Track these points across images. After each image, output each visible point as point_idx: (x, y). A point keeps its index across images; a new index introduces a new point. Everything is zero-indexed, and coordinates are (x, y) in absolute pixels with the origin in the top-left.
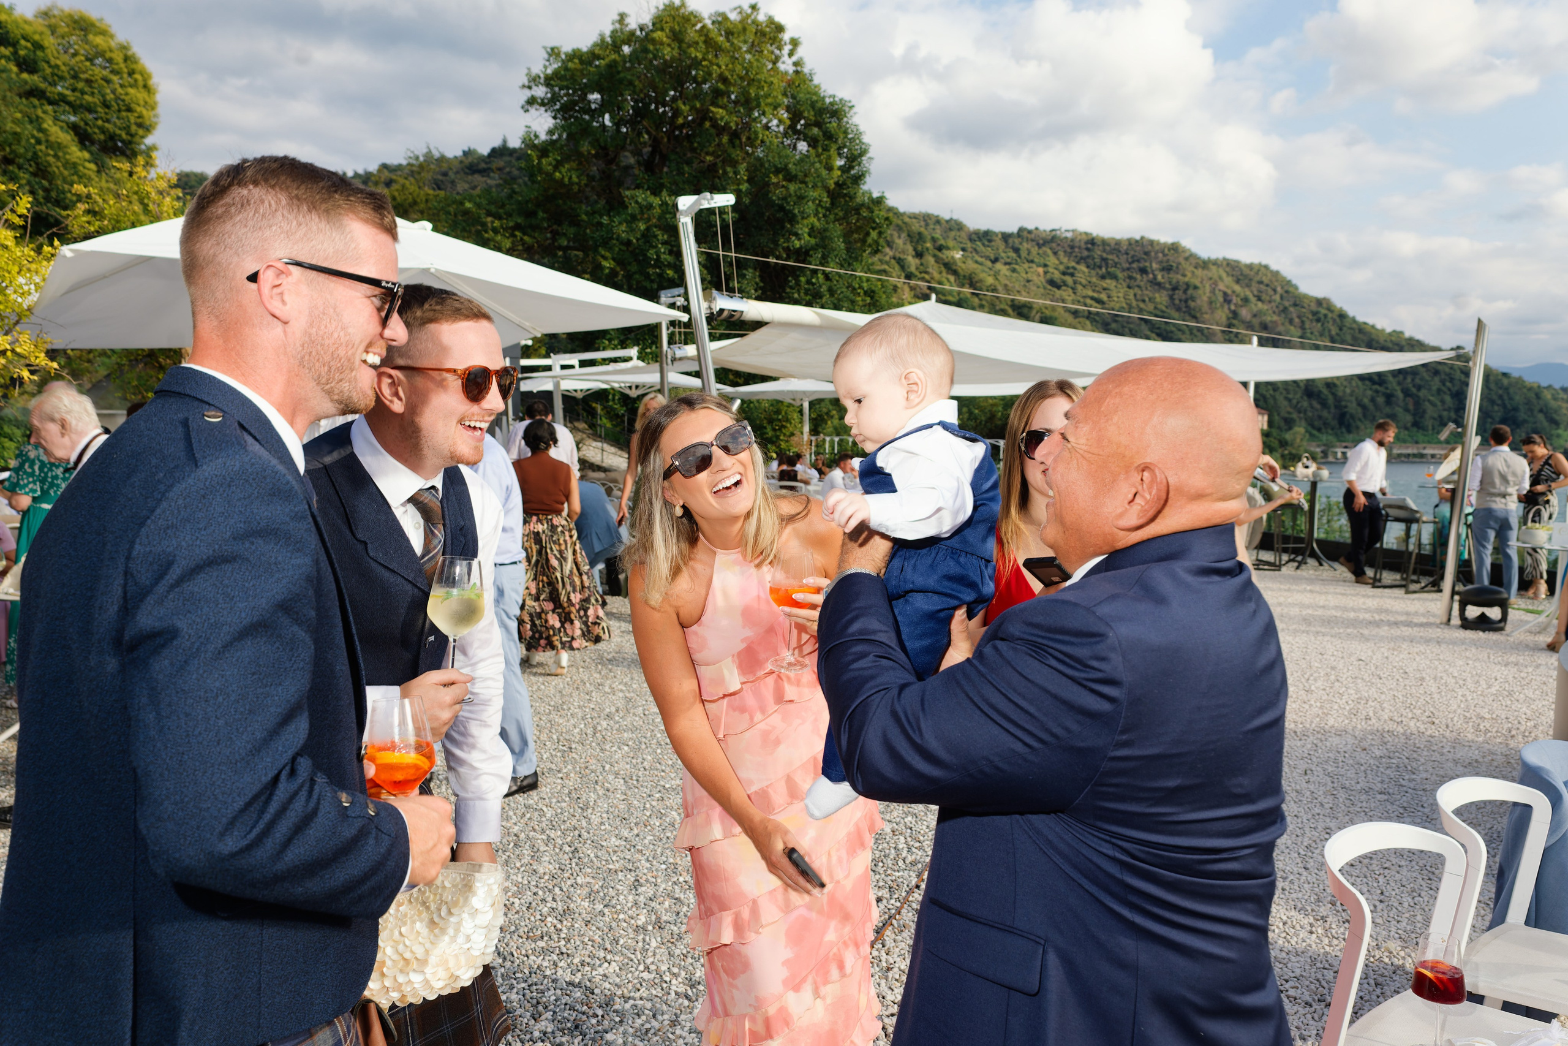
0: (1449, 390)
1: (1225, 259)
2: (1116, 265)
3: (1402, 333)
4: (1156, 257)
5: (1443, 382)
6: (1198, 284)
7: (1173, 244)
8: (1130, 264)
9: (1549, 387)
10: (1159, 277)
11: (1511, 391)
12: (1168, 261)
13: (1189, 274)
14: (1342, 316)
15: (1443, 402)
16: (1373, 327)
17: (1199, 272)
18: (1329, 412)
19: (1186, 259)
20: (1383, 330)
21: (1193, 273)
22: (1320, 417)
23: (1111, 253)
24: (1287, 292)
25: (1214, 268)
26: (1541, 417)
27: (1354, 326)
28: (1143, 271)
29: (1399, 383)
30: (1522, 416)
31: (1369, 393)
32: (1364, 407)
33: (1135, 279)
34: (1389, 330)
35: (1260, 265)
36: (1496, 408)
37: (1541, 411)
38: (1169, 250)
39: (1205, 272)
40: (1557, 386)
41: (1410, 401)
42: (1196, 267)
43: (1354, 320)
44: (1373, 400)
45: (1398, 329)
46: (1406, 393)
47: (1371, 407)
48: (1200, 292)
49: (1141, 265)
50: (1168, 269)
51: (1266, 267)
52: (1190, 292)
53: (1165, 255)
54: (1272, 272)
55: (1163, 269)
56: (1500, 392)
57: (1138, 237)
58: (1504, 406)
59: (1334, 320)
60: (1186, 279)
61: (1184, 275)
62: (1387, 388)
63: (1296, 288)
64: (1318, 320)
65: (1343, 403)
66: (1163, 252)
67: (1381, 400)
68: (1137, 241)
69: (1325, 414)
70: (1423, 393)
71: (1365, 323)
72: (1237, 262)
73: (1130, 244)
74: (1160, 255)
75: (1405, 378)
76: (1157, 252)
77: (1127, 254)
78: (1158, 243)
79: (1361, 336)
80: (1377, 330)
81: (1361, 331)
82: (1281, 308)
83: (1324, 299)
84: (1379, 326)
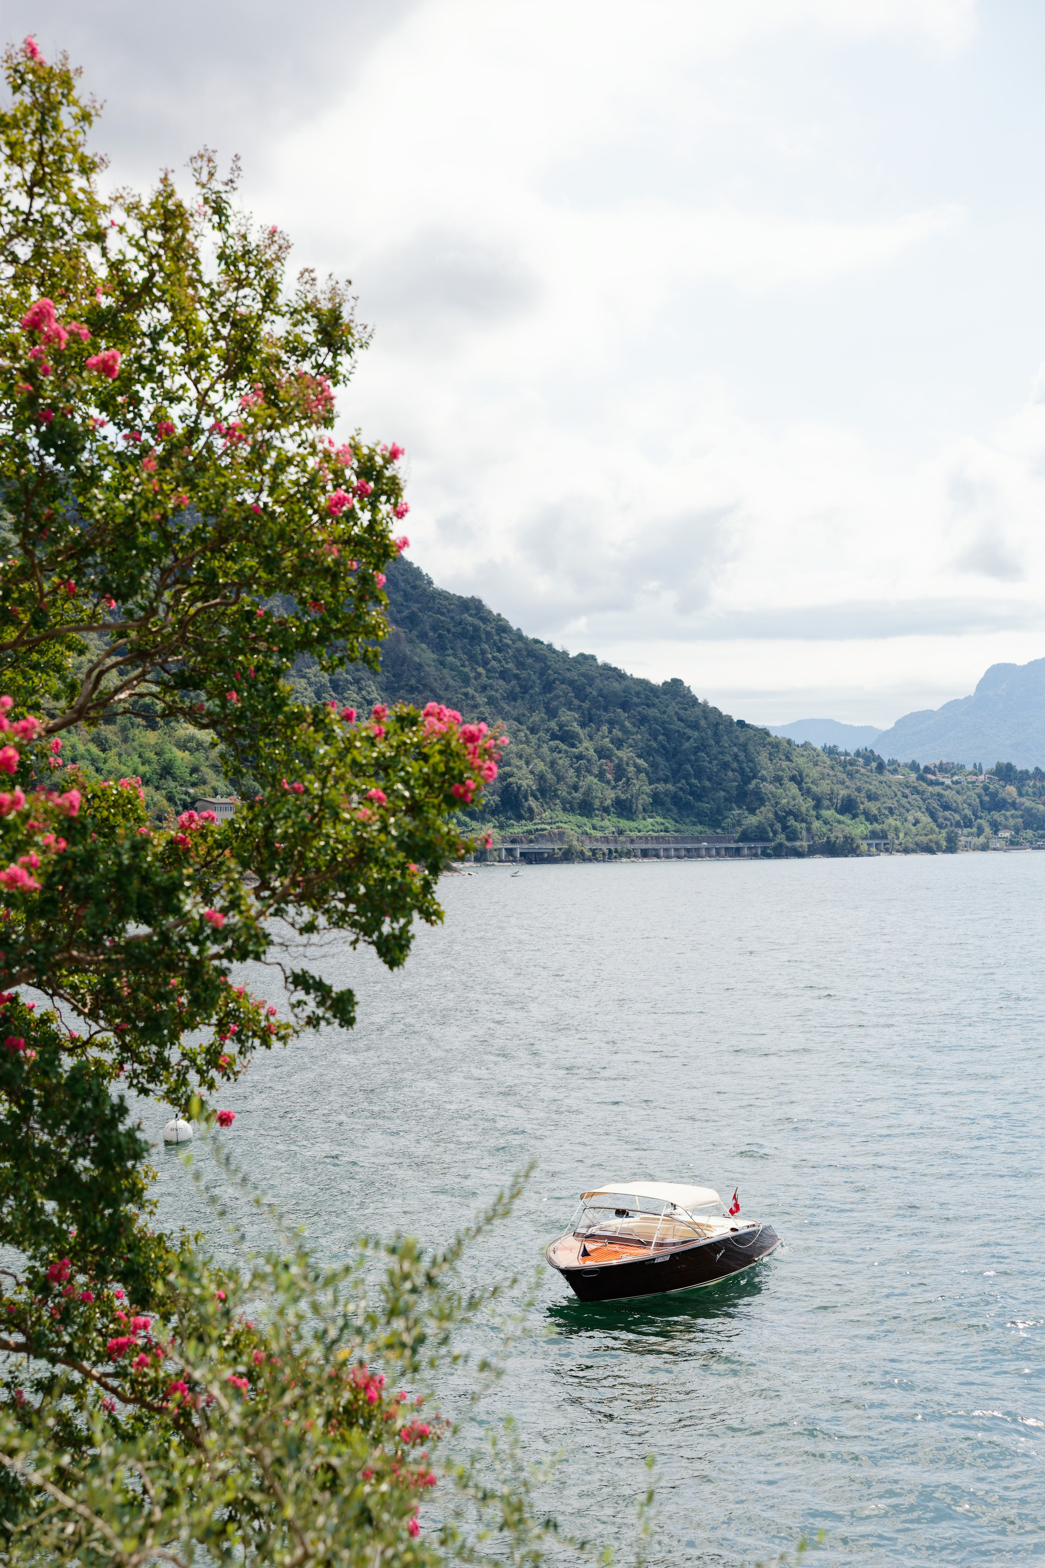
0: (664, 748)
3: (593, 658)
5: (654, 735)
9: (806, 746)
11: (751, 748)
14: (502, 627)
15: (654, 765)
16: (550, 646)
20: (565, 653)
24: (414, 587)
26: (794, 789)
27: (519, 644)
29: (591, 738)
30: (767, 788)
32: (541, 777)
36: (730, 773)
37: (793, 779)
40: (818, 745)
41: (608, 766)
43: (519, 636)
44: (552, 764)
45: (587, 652)
46: (602, 753)
47: (548, 775)
56: (735, 750)
58: (742, 771)
59: (488, 634)
63: (430, 583)
64: (463, 635)
65: (506, 769)
67: (564, 763)
70: (624, 754)
71: (537, 641)
79: (530, 661)
80: (554, 651)
81: (531, 654)
82: (406, 613)
83: (473, 599)
84: (558, 647)
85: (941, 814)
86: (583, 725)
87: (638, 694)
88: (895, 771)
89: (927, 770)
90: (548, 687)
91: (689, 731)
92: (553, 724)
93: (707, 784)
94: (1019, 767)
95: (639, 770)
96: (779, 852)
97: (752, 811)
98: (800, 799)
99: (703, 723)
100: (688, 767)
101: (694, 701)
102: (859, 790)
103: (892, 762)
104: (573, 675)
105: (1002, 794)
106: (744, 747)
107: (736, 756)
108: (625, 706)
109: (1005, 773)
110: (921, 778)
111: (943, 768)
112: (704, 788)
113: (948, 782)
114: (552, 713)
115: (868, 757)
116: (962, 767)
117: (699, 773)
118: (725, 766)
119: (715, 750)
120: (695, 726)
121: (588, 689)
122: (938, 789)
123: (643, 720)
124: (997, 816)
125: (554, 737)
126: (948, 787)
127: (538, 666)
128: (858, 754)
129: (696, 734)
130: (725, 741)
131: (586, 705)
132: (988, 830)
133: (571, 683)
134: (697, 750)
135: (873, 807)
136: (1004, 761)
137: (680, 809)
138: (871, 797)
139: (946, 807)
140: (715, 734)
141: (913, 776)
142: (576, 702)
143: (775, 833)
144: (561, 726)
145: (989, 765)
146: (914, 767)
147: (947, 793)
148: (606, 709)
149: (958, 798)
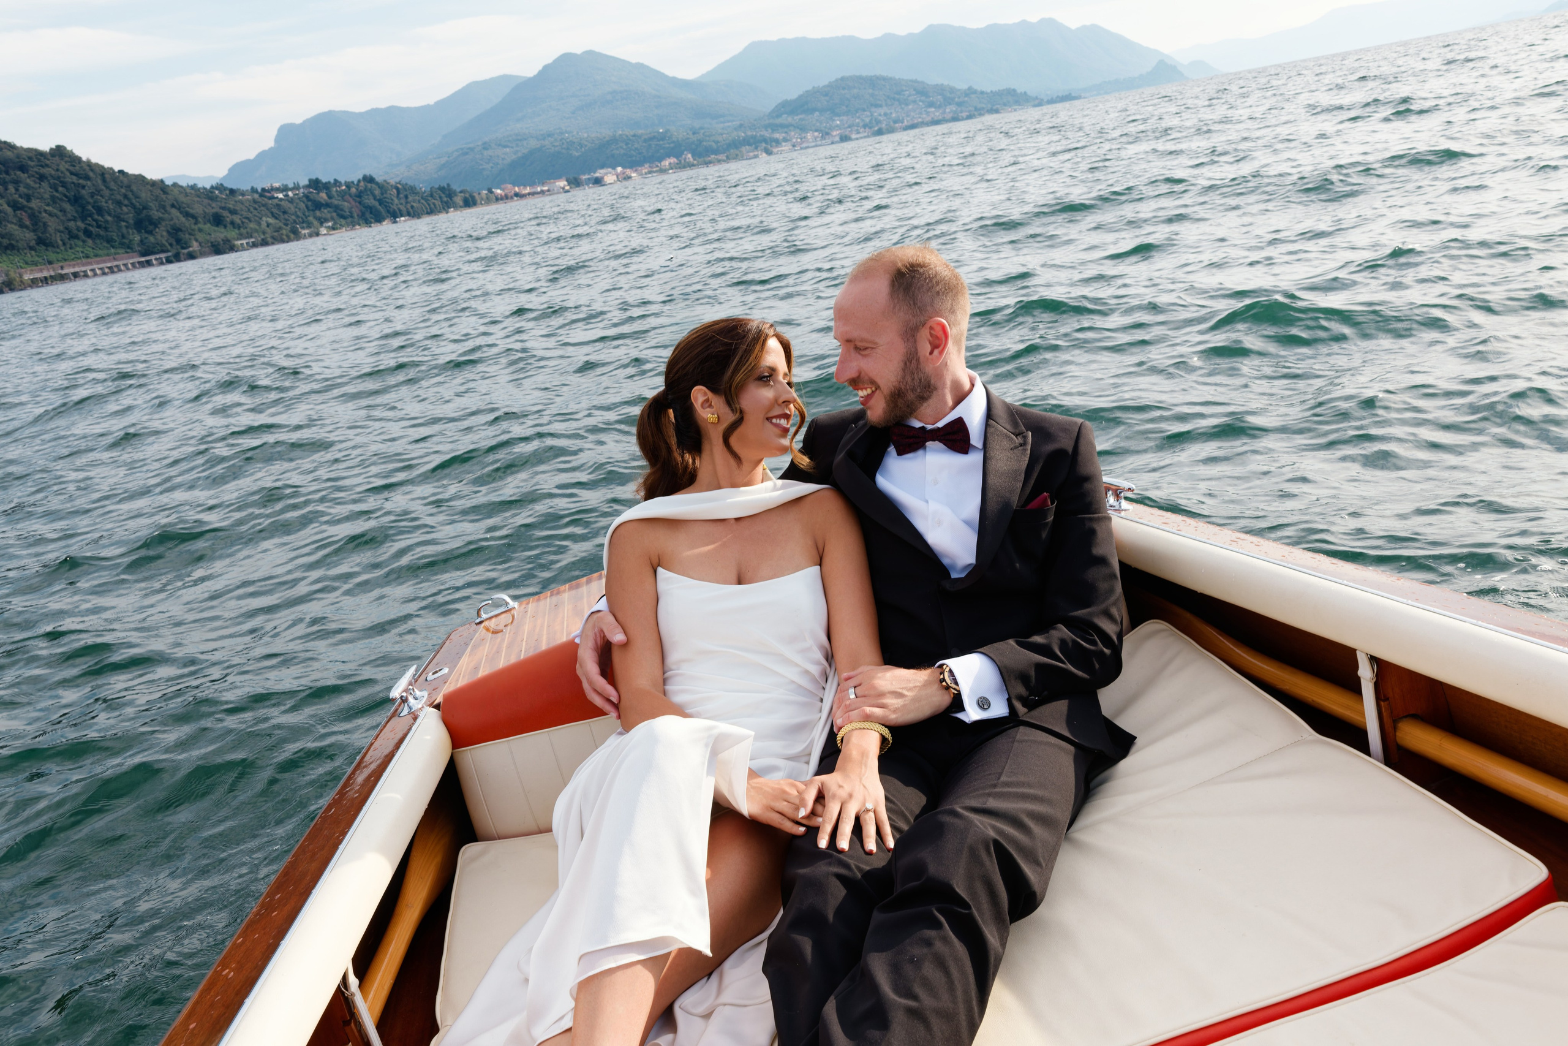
85: (283, 217)
87: (30, 158)
88: (243, 195)
89: (264, 190)
91: (81, 181)
93: (109, 218)
94: (324, 180)
95: (51, 215)
96: (177, 258)
97: (150, 233)
98: (183, 219)
99: (91, 174)
100: (90, 207)
101: (79, 159)
102: (223, 208)
105: (319, 199)
106: (128, 187)
107: (125, 196)
108: (23, 168)
109: (315, 184)
110: (261, 195)
111: (273, 188)
112: (107, 222)
113: (281, 196)
116: (286, 186)
117: (99, 210)
118: (119, 203)
119: (106, 192)
120: (87, 178)
122: (275, 201)
123: (42, 178)
124: (318, 213)
126: (281, 200)
129: (89, 183)
130: (112, 185)
132: (316, 223)
134: (92, 195)
135: (237, 219)
137: (93, 240)
138: (233, 212)
139: (285, 212)
140: (104, 181)
141: (256, 196)
143: (171, 245)
145: (304, 182)
146: (253, 189)
147: (282, 203)
149: (289, 205)
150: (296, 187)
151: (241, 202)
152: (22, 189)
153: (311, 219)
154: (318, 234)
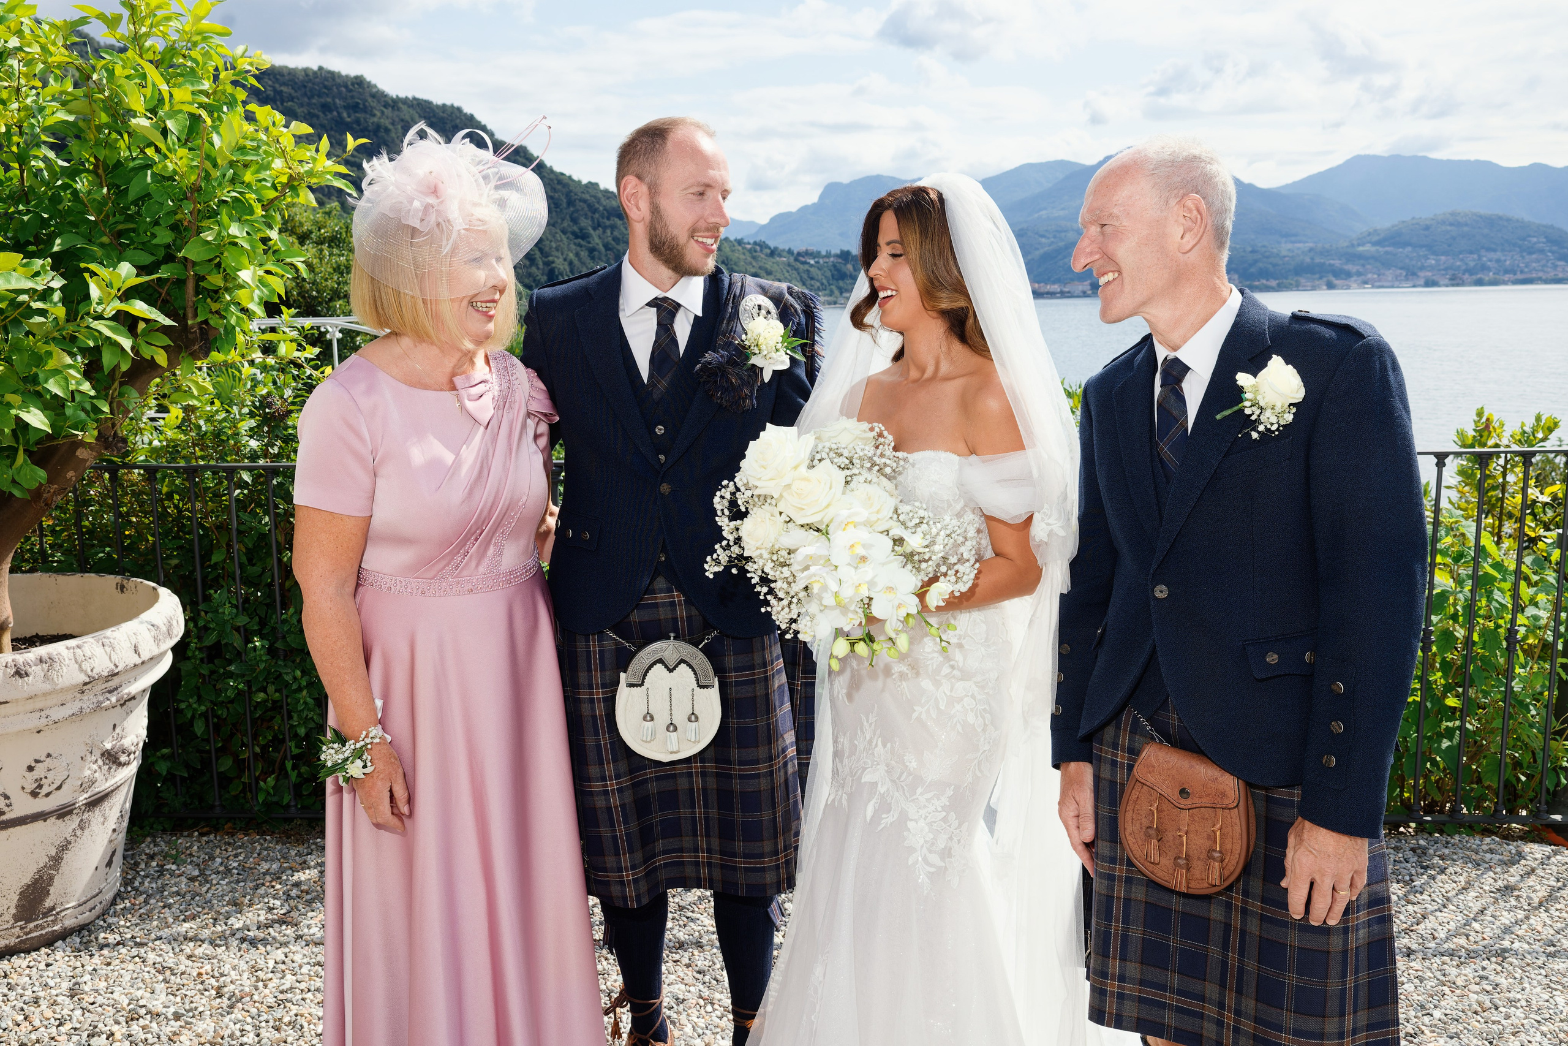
1: (415, 99)
2: (292, 99)
3: (597, 184)
4: (340, 93)
6: (390, 127)
7: (356, 77)
8: (309, 99)
10: (345, 115)
12: (352, 97)
13: (378, 114)
16: (570, 177)
17: (388, 112)
18: (538, 269)
19: (373, 96)
20: (580, 182)
21: (383, 113)
22: (530, 275)
23: (284, 84)
25: (404, 107)
27: (552, 176)
28: (326, 108)
29: (600, 237)
31: (573, 247)
32: (571, 263)
33: (318, 117)
34: (584, 181)
35: (452, 106)
38: (353, 84)
39: (396, 113)
40: (732, 238)
42: (385, 106)
44: (577, 255)
45: (593, 181)
46: (607, 247)
47: (576, 262)
48: (393, 135)
49: (322, 100)
50: (355, 108)
51: (459, 109)
52: (382, 134)
53: (350, 91)
54: (466, 114)
55: (347, 108)
57: (315, 68)
60: (375, 120)
61: (374, 115)
62: (589, 242)
65: (551, 258)
66: (346, 87)
67: (584, 254)
68: (315, 73)
69: (534, 270)
71: (562, 174)
72: (429, 103)
73: (307, 75)
74: (343, 89)
75: (604, 232)
76: (338, 86)
77: (305, 87)
78: (339, 75)
79: (559, 187)
80: (573, 181)
81: (560, 182)
84: (575, 178)
85: (808, 282)
86: (595, 229)
88: (780, 256)
89: (799, 254)
90: (570, 203)
92: (575, 228)
102: (760, 268)
103: (776, 248)
104: (587, 197)
105: (844, 269)
110: (796, 260)
111: (808, 253)
113: (812, 262)
114: (574, 221)
115: (762, 245)
116: (819, 253)
121: (597, 206)
122: (806, 267)
124: (841, 283)
125: (577, 237)
126: (812, 266)
127: (564, 190)
128: (755, 243)
131: (597, 215)
132: (837, 292)
133: (585, 201)
136: (846, 249)
139: (812, 279)
141: (792, 259)
142: (590, 214)
144: (581, 229)
145: (836, 251)
146: (790, 252)
147: (812, 269)
148: (608, 219)
149: (819, 273)
150: (828, 255)
151: (777, 263)
152: (616, 233)
153: (833, 287)
154: (835, 303)
